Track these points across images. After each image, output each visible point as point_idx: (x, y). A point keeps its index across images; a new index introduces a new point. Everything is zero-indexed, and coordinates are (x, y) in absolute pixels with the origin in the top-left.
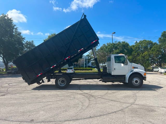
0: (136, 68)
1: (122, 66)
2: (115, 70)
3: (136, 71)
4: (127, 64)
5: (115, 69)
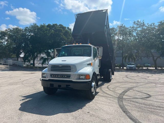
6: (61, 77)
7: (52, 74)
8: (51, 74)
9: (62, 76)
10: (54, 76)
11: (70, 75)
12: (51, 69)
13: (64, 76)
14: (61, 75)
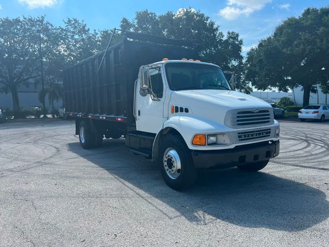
0: (182, 110)
1: (150, 103)
2: (139, 114)
3: (171, 123)
4: (161, 96)
5: (139, 112)
6: (257, 138)
7: (242, 133)
8: (239, 133)
9: (260, 134)
10: (245, 137)
11: (270, 129)
12: (238, 121)
13: (263, 133)
14: (257, 131)
